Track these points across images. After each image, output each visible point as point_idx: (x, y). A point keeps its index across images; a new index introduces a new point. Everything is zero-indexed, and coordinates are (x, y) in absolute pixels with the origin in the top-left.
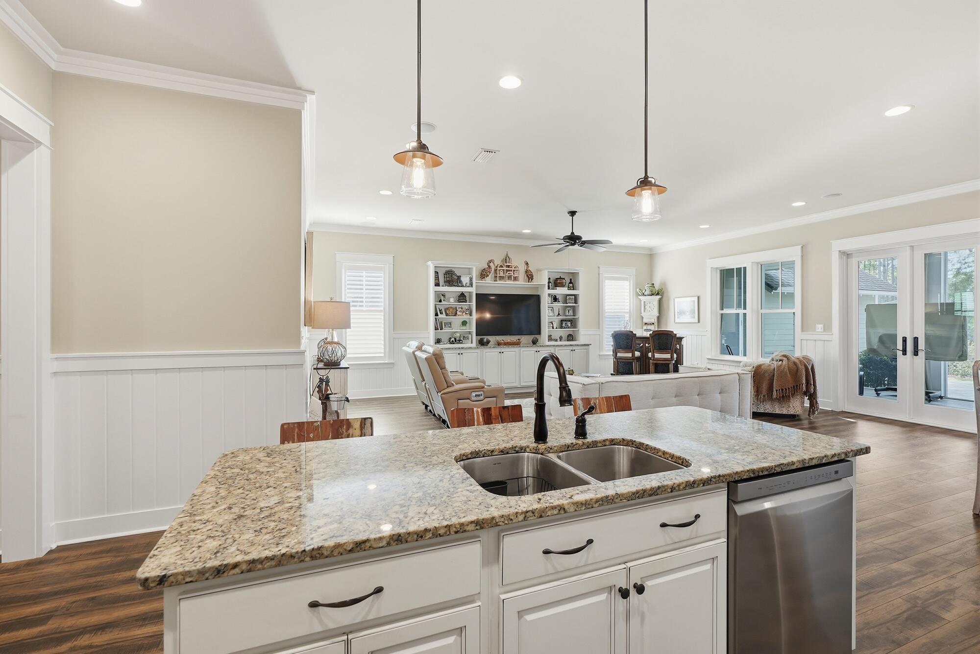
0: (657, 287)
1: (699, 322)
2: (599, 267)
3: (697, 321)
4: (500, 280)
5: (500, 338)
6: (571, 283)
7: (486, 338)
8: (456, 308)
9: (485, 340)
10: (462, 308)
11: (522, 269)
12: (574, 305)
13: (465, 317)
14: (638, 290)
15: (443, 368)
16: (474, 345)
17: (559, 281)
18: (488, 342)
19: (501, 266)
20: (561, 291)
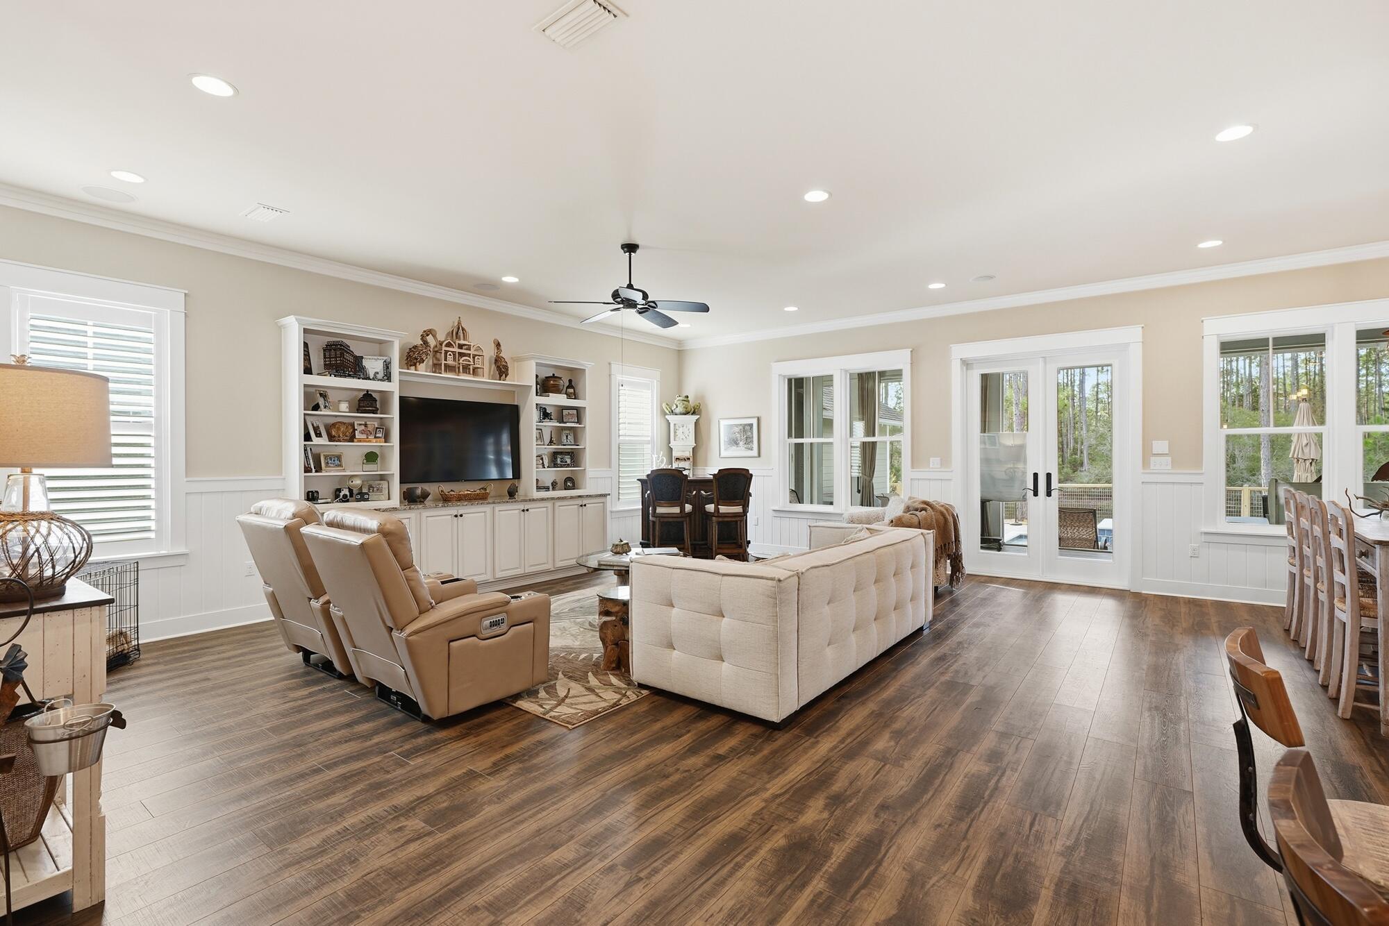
0: (692, 402)
1: (759, 456)
2: (610, 364)
3: (756, 455)
4: (445, 371)
5: (446, 487)
6: (570, 386)
7: (419, 488)
8: (353, 425)
9: (419, 492)
10: (366, 425)
11: (489, 352)
12: (578, 425)
13: (374, 444)
14: (664, 406)
15: (407, 566)
16: (396, 501)
17: (552, 382)
18: (425, 496)
19: (449, 345)
20: (556, 400)
